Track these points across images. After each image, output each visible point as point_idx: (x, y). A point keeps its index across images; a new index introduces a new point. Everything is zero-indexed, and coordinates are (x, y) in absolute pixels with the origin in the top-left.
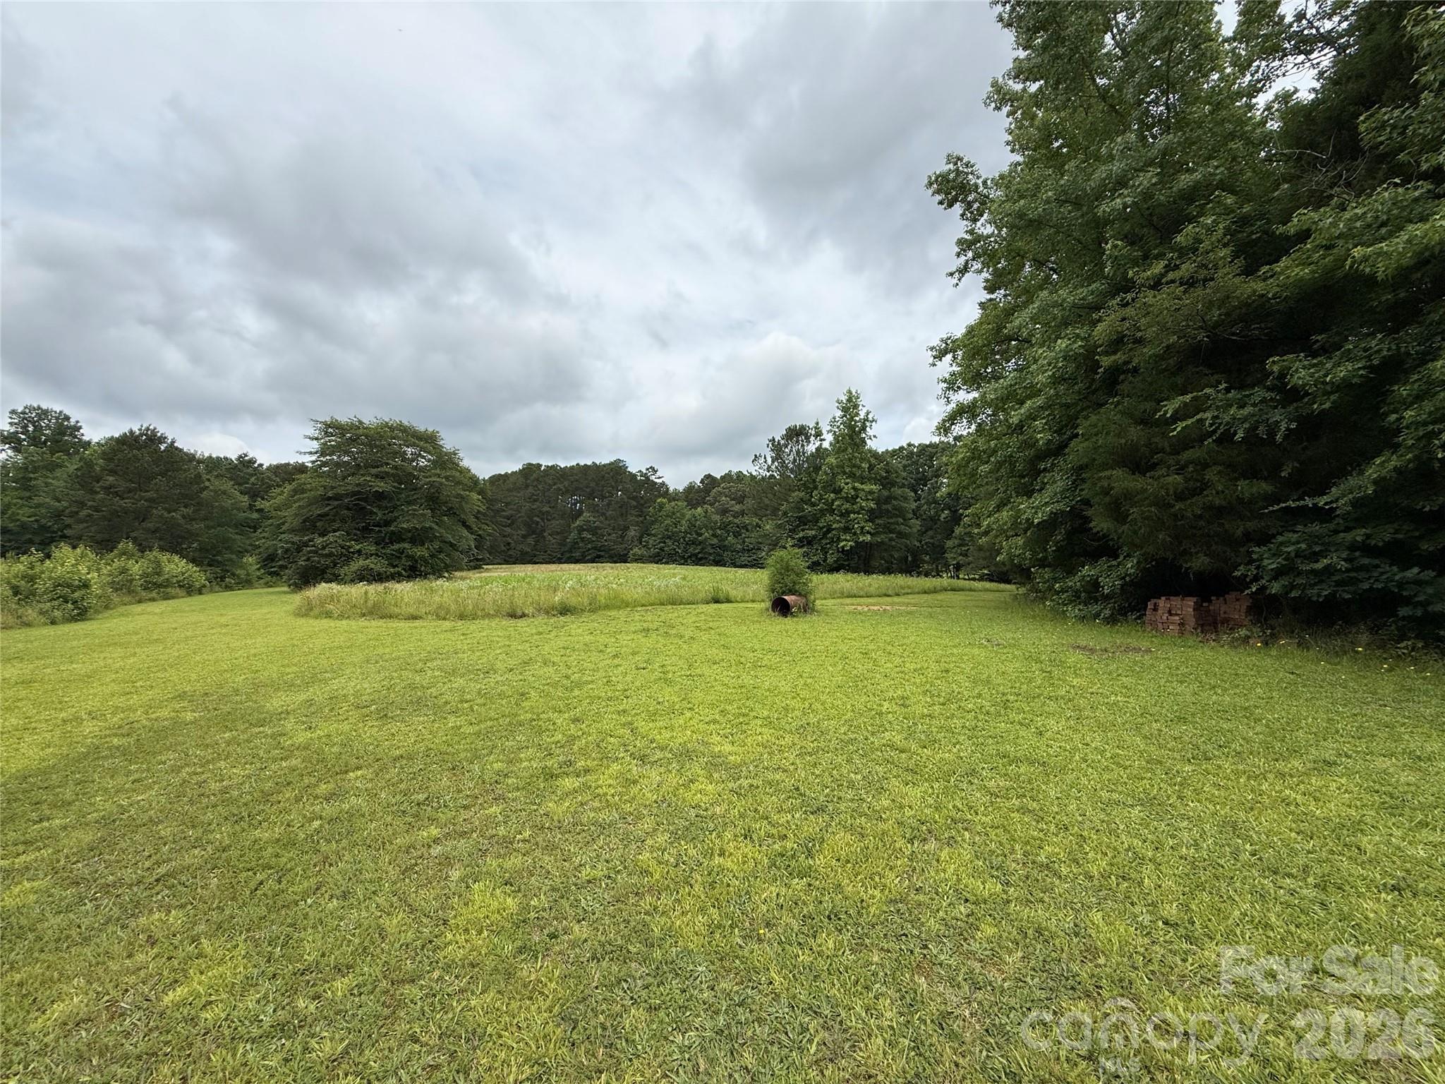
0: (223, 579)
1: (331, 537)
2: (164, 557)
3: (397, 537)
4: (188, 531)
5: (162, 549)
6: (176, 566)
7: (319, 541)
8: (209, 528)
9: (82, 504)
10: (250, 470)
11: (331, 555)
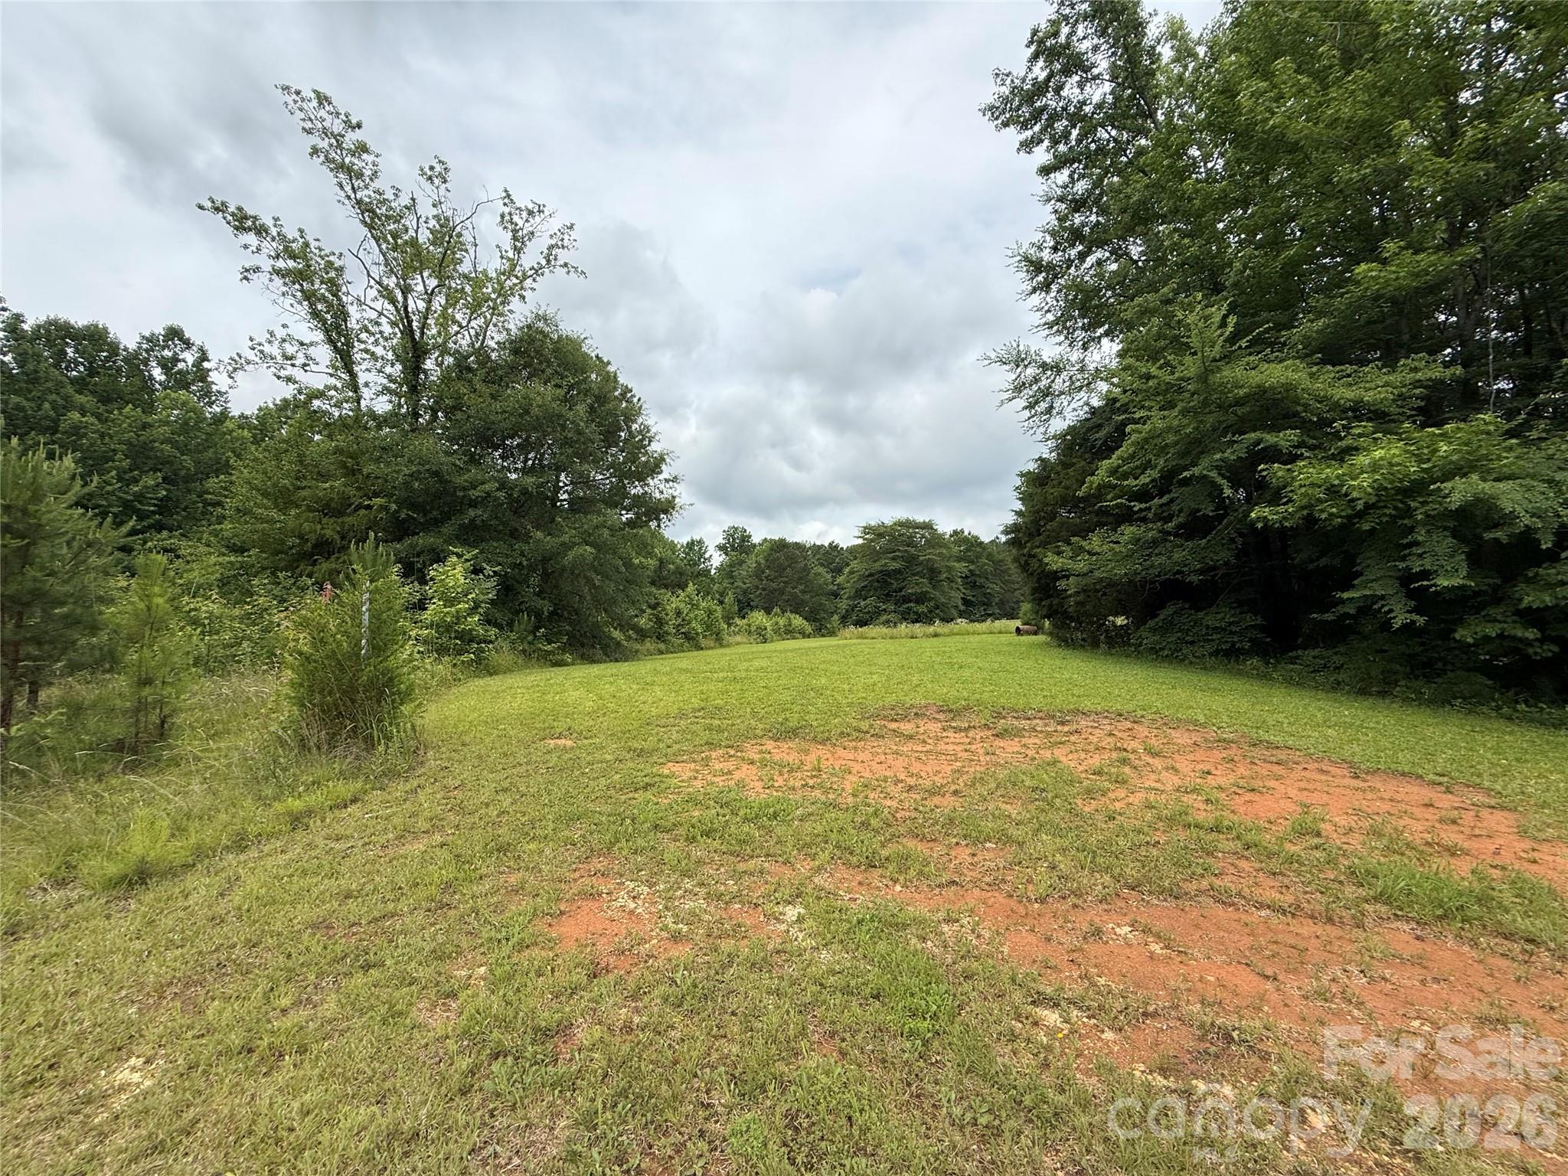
0: (820, 630)
1: (868, 601)
2: (792, 616)
3: (907, 599)
4: (802, 600)
5: (791, 612)
6: (798, 621)
7: (863, 603)
8: (812, 597)
9: (757, 588)
10: (836, 553)
11: (869, 612)
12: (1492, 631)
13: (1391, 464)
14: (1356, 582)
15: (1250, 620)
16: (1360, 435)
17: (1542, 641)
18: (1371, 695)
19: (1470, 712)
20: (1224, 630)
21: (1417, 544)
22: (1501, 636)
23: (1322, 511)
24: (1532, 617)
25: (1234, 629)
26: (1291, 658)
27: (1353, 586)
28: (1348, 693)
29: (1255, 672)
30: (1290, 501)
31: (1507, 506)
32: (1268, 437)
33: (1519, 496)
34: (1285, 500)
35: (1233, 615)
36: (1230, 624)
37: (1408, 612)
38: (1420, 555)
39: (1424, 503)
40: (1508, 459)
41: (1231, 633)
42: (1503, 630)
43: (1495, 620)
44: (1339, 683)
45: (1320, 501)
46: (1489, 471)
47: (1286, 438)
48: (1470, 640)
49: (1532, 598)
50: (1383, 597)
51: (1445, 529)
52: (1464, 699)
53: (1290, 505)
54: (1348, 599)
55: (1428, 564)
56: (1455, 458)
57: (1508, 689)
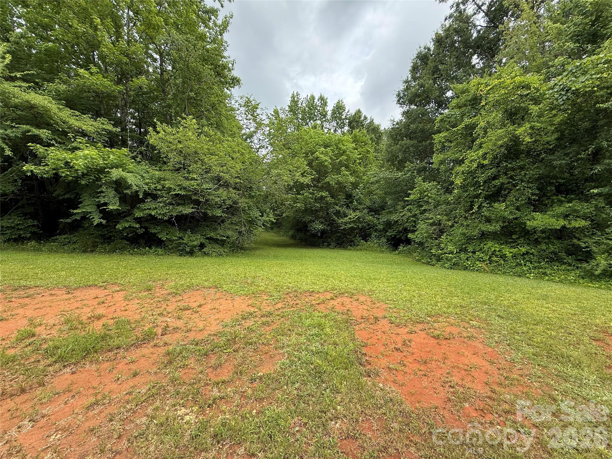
12: (127, 225)
13: (92, 158)
14: (80, 206)
15: (30, 222)
16: (80, 143)
17: (141, 228)
18: (87, 252)
19: (122, 253)
20: (13, 228)
21: (102, 192)
22: (130, 227)
23: (63, 172)
24: (138, 220)
25: (20, 227)
26: (53, 240)
27: (79, 207)
28: (78, 253)
29: (32, 248)
30: (47, 165)
31: (130, 182)
32: (34, 130)
33: (133, 179)
34: (44, 164)
35: (19, 220)
36: (18, 225)
37: (100, 218)
38: (104, 197)
39: (105, 177)
40: (131, 166)
41: (18, 229)
42: (130, 225)
43: (128, 222)
44: (74, 249)
45: (62, 167)
46: (126, 169)
47: (44, 133)
48: (121, 229)
49: (138, 214)
50: (90, 212)
51: (112, 188)
52: (120, 249)
53: (46, 167)
54: (76, 213)
55: (106, 200)
56: (115, 161)
57: (132, 244)
